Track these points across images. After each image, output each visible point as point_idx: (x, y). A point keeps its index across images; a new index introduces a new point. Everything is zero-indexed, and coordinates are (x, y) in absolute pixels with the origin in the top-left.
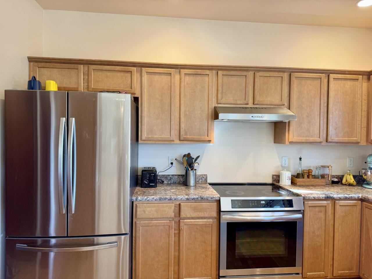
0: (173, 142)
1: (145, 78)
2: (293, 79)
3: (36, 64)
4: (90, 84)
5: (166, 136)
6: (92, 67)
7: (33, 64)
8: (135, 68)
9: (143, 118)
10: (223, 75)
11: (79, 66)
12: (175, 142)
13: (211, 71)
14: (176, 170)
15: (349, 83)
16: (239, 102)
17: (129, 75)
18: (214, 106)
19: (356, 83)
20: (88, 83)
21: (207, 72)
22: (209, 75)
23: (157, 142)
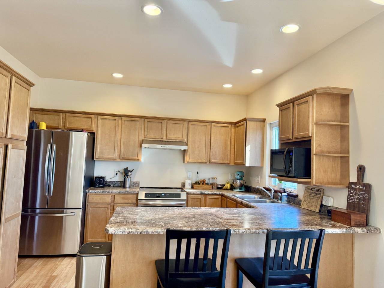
0: (115, 160)
1: (100, 121)
2: (190, 126)
3: (34, 112)
4: (66, 124)
5: (111, 156)
6: (68, 114)
7: (32, 112)
8: (94, 116)
9: (97, 145)
10: (148, 122)
11: (60, 114)
12: (117, 160)
13: (140, 119)
14: (119, 178)
15: (223, 128)
16: (157, 138)
17: (90, 120)
18: (142, 139)
19: (227, 129)
20: (65, 124)
21: (138, 119)
22: (139, 121)
23: (106, 160)
